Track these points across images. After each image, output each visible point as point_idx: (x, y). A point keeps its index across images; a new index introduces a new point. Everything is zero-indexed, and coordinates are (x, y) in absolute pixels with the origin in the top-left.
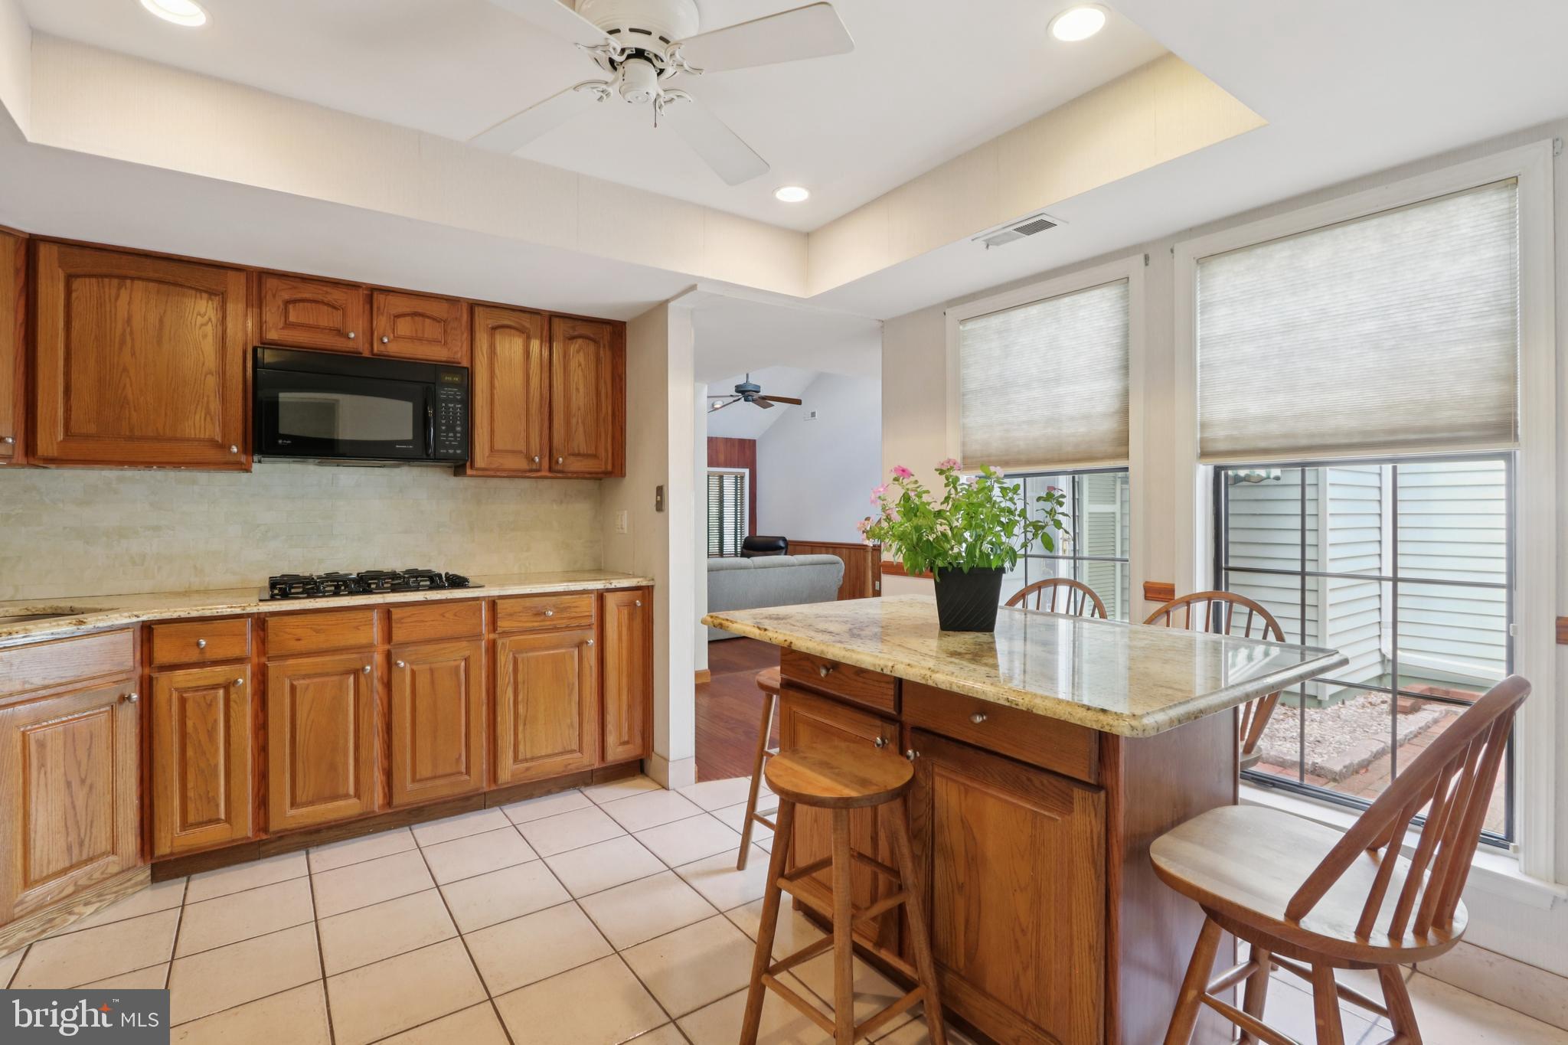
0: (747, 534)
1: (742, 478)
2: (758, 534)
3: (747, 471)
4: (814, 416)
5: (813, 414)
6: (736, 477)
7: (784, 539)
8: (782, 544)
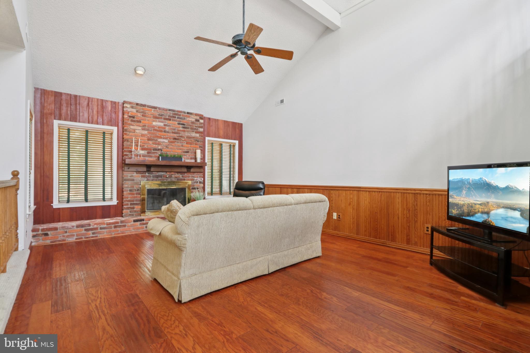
0: (236, 180)
1: (234, 146)
2: (244, 179)
3: (237, 142)
4: (283, 102)
5: (282, 101)
6: (230, 145)
7: (263, 183)
8: (261, 186)
